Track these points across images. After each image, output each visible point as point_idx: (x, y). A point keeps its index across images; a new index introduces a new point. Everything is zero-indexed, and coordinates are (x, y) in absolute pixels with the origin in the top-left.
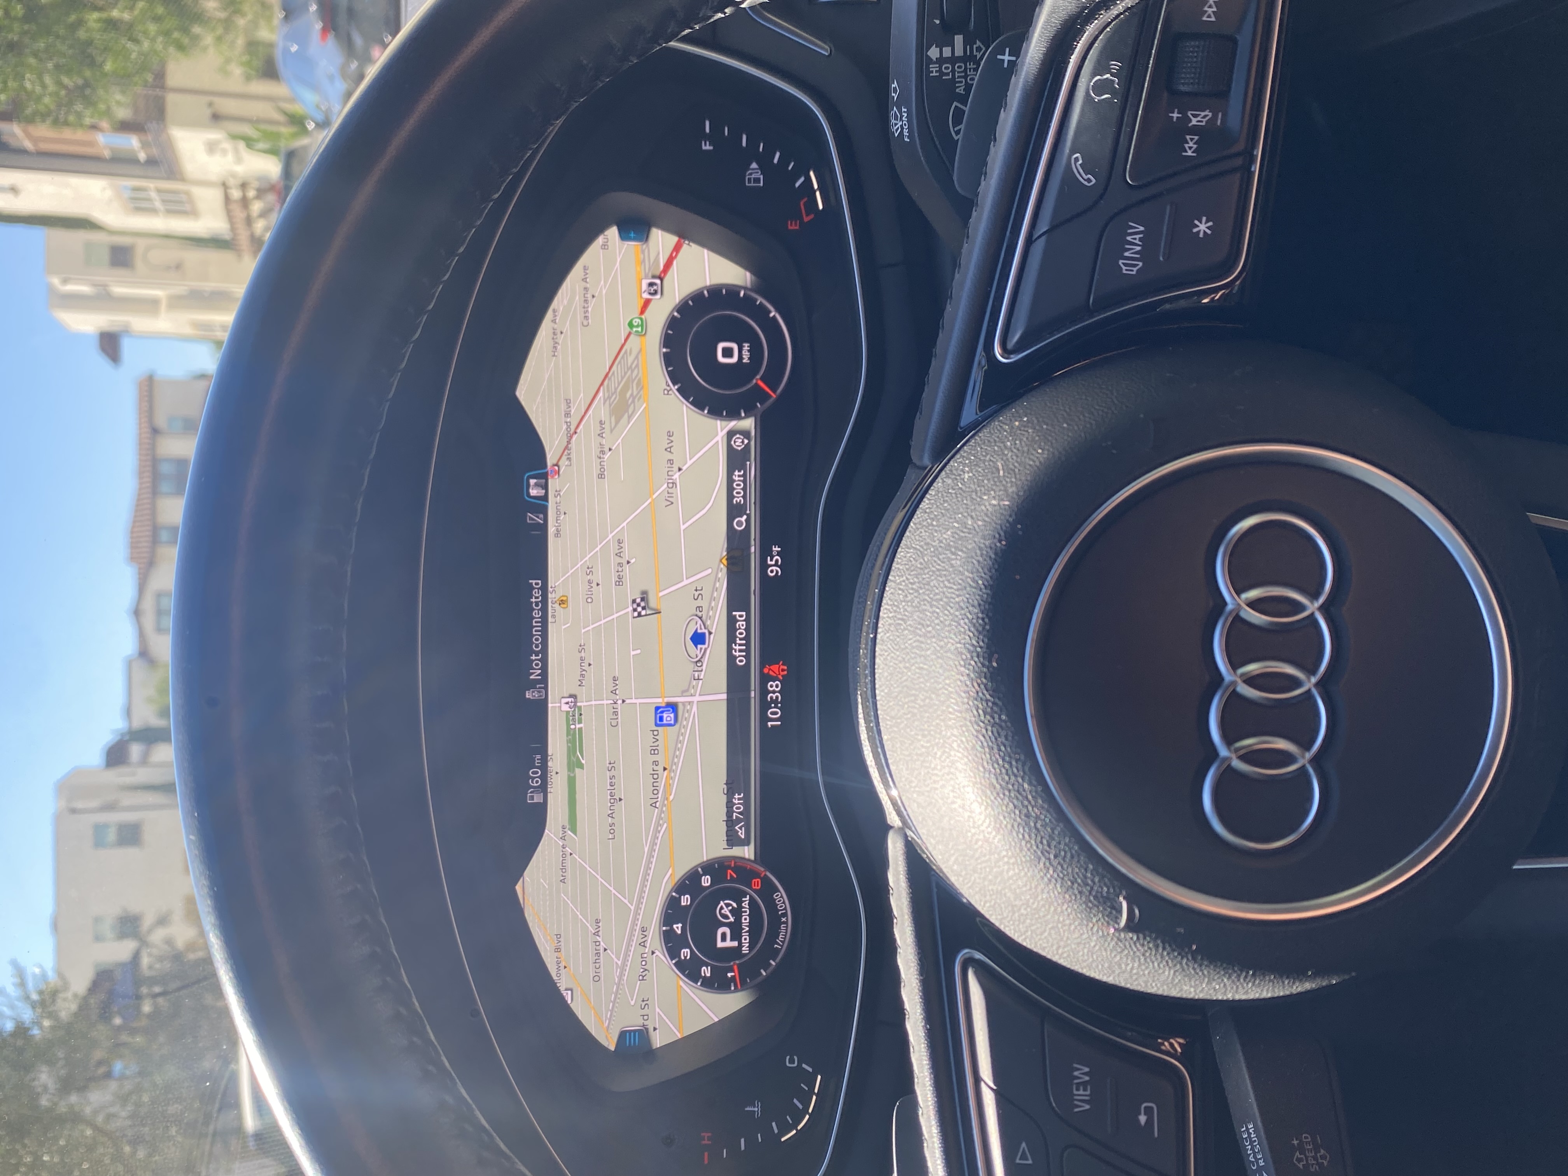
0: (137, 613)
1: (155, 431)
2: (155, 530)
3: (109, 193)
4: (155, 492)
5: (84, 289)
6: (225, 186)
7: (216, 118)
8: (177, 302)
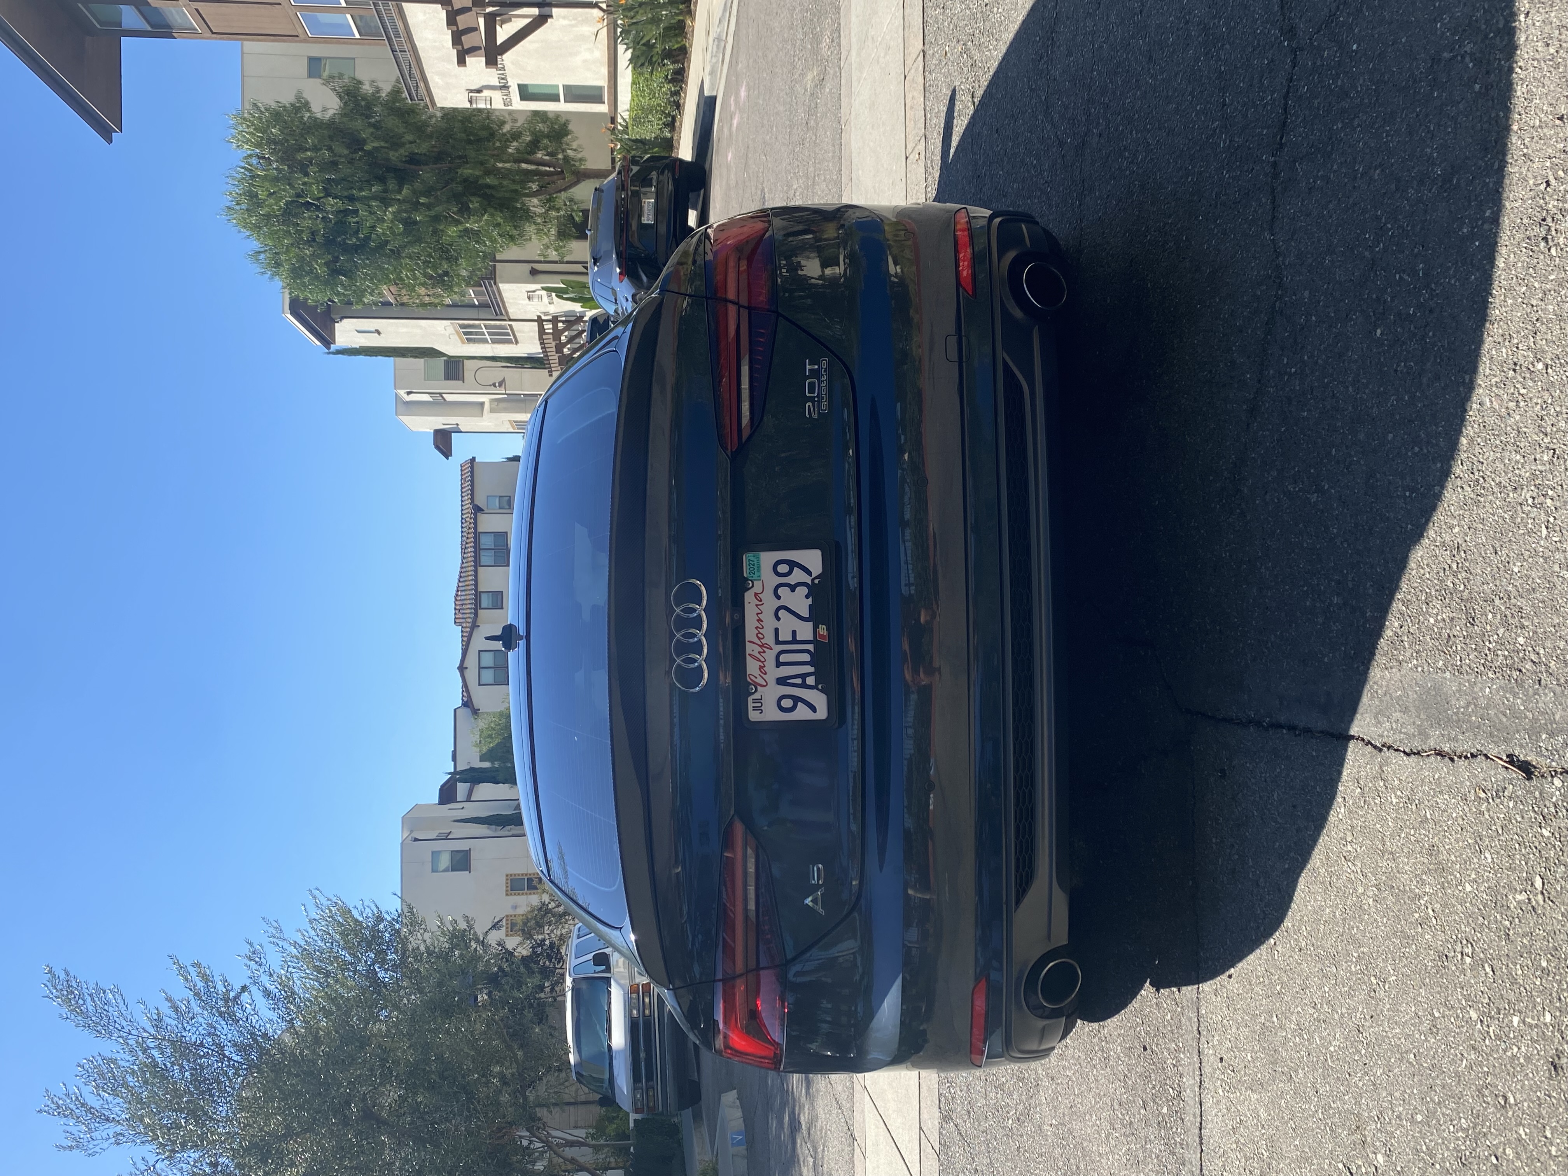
0: (462, 669)
1: (478, 509)
2: (478, 595)
3: (451, 330)
4: (477, 564)
5: (426, 398)
6: (540, 321)
7: (534, 272)
8: (499, 406)
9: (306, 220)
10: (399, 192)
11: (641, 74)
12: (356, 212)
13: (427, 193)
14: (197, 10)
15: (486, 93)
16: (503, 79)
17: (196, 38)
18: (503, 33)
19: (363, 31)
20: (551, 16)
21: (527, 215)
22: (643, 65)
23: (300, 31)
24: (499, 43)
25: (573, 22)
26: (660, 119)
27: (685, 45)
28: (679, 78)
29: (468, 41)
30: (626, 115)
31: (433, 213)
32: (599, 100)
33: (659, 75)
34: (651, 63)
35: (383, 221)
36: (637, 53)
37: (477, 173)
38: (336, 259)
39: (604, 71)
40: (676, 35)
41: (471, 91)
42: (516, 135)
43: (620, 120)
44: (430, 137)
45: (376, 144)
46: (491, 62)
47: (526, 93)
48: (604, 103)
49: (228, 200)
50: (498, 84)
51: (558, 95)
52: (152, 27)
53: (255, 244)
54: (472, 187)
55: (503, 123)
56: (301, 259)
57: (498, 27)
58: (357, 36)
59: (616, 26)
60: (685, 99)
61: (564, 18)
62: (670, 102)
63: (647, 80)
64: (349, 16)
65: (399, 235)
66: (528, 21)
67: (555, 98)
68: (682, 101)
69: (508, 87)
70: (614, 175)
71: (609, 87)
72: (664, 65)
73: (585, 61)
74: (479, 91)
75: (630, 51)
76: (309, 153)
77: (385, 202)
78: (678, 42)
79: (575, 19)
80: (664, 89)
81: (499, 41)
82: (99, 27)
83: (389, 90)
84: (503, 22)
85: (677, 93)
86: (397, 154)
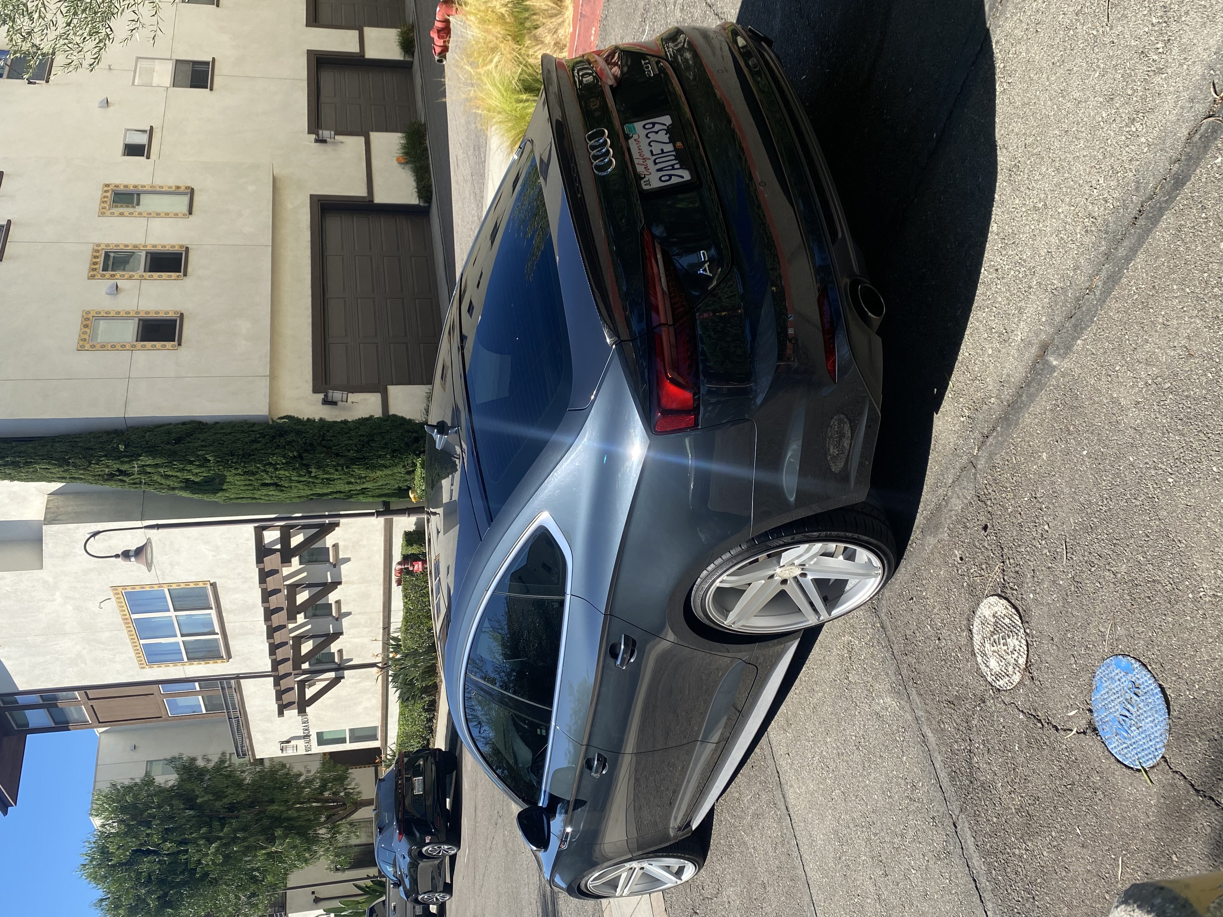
9: (145, 865)
10: (222, 830)
11: (407, 706)
12: (187, 851)
13: (244, 829)
14: (92, 706)
15: (293, 743)
16: (306, 730)
17: (87, 728)
18: (309, 693)
19: (208, 708)
20: (343, 677)
21: (316, 840)
22: (408, 699)
23: (163, 713)
24: (307, 699)
25: (359, 680)
26: (419, 742)
27: (435, 682)
28: (432, 707)
29: (286, 698)
30: (394, 747)
31: (246, 844)
32: (374, 738)
33: (419, 706)
34: (414, 697)
35: (207, 855)
36: (405, 690)
37: (282, 808)
38: (166, 894)
39: (379, 714)
40: (430, 676)
41: (283, 742)
42: (309, 782)
43: (389, 752)
44: (247, 790)
45: (206, 798)
46: (302, 711)
47: (322, 740)
48: (377, 740)
49: (84, 859)
50: (303, 735)
51: (345, 738)
52: (56, 723)
53: (99, 892)
54: (277, 820)
55: (300, 775)
56: (138, 898)
57: (306, 690)
58: (204, 712)
59: (388, 676)
60: (436, 724)
61: (353, 677)
62: (426, 727)
63: (410, 710)
64: (200, 698)
65: (218, 865)
66: (327, 682)
67: (343, 741)
68: (433, 728)
69: (309, 736)
70: (393, 766)
71: (382, 726)
72: (422, 698)
73: (366, 708)
74: (288, 742)
75: (398, 692)
76: (154, 810)
77: (210, 841)
78: (431, 681)
79: (359, 678)
80: (422, 717)
81: (307, 697)
82: (16, 728)
83: (216, 761)
84: (310, 686)
85: (430, 720)
86: (221, 803)
